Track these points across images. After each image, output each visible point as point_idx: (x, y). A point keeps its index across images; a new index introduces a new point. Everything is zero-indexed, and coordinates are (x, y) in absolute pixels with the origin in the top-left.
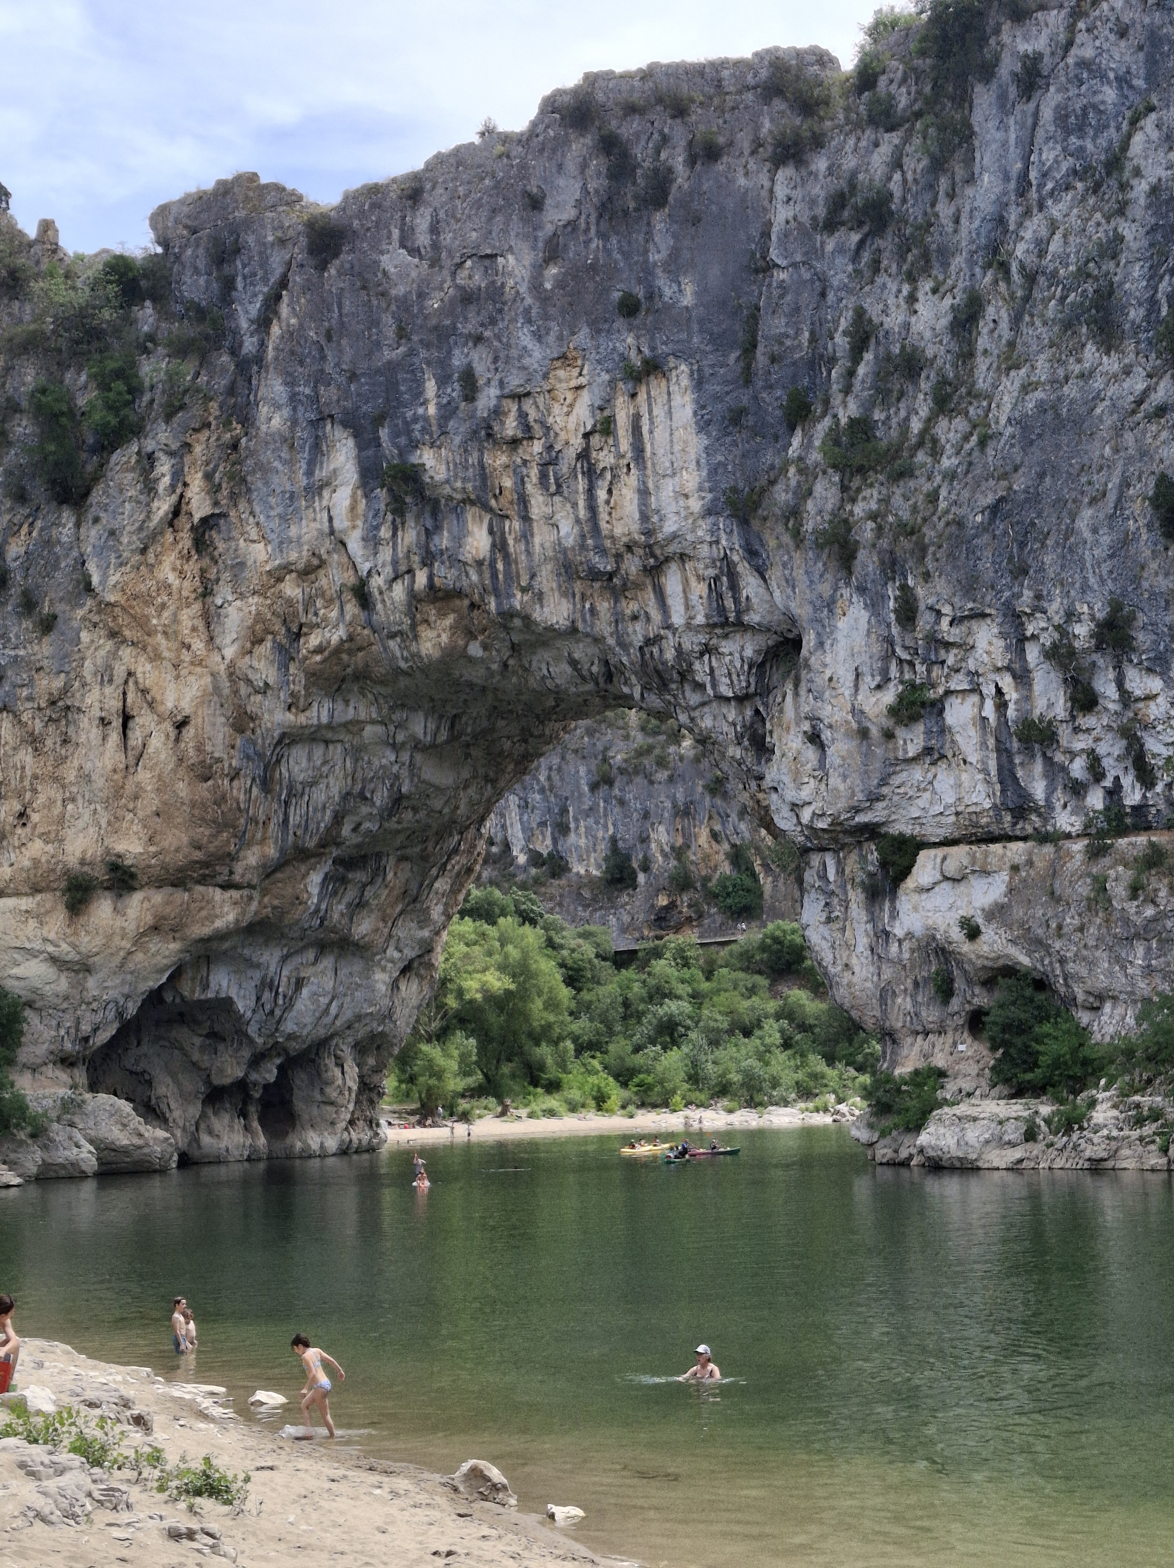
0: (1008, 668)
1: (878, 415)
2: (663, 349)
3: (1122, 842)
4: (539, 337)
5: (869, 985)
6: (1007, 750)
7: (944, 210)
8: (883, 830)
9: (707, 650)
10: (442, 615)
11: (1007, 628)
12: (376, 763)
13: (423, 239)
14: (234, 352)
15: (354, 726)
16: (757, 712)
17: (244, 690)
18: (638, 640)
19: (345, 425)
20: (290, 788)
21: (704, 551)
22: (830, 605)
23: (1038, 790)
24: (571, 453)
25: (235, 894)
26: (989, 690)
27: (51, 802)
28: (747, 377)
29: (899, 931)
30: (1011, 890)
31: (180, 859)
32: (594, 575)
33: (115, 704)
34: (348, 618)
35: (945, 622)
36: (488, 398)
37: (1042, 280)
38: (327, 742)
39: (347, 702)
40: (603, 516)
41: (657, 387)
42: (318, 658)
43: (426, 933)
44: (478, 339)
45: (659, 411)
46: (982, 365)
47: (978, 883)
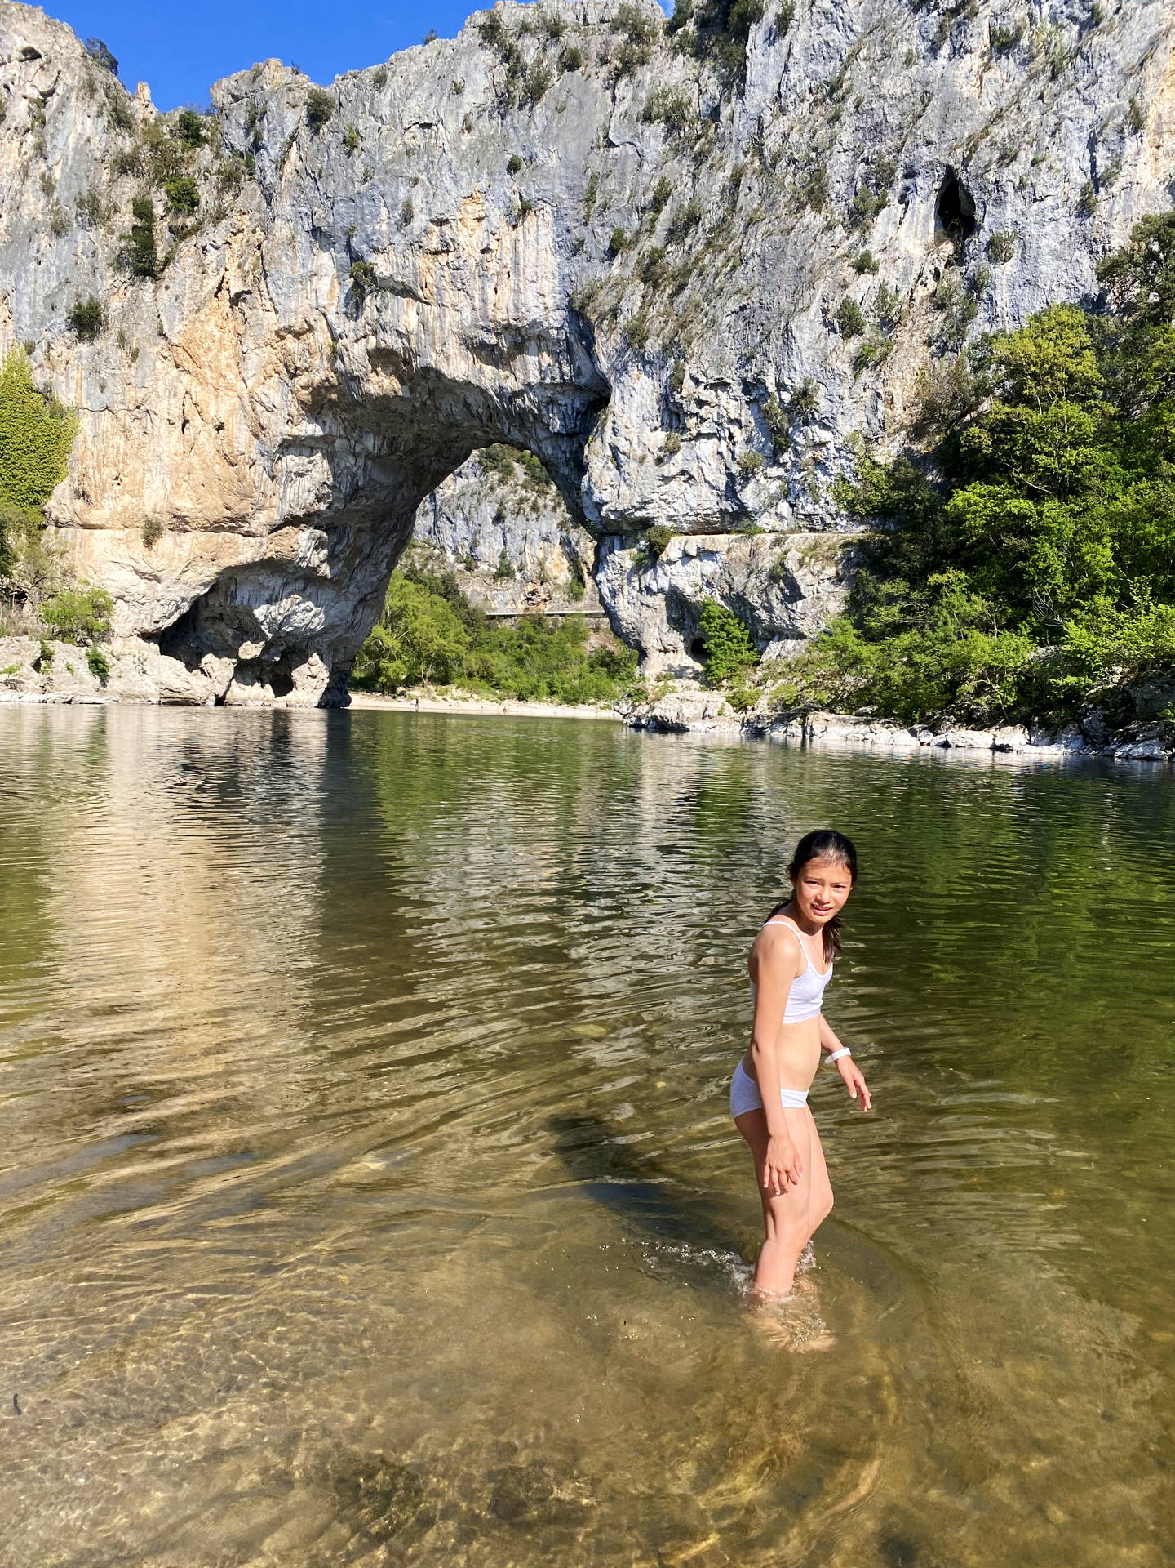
1: (670, 248)
2: (535, 195)
3: (797, 537)
4: (454, 181)
5: (634, 619)
6: (731, 475)
7: (724, 111)
8: (651, 523)
9: (551, 401)
10: (385, 367)
11: (739, 394)
13: (385, 109)
14: (260, 183)
15: (328, 438)
16: (580, 443)
17: (259, 408)
18: (508, 392)
19: (329, 235)
20: (288, 476)
21: (554, 334)
22: (629, 372)
23: (748, 501)
24: (472, 263)
25: (252, 540)
26: (724, 434)
27: (135, 471)
28: (587, 218)
29: (655, 587)
30: (725, 564)
31: (217, 515)
32: (482, 347)
33: (177, 412)
34: (325, 366)
35: (702, 386)
36: (420, 221)
37: (782, 162)
38: (311, 449)
39: (325, 423)
40: (490, 306)
41: (531, 219)
42: (307, 391)
43: (375, 579)
44: (416, 180)
45: (531, 238)
46: (739, 217)
47: (706, 559)
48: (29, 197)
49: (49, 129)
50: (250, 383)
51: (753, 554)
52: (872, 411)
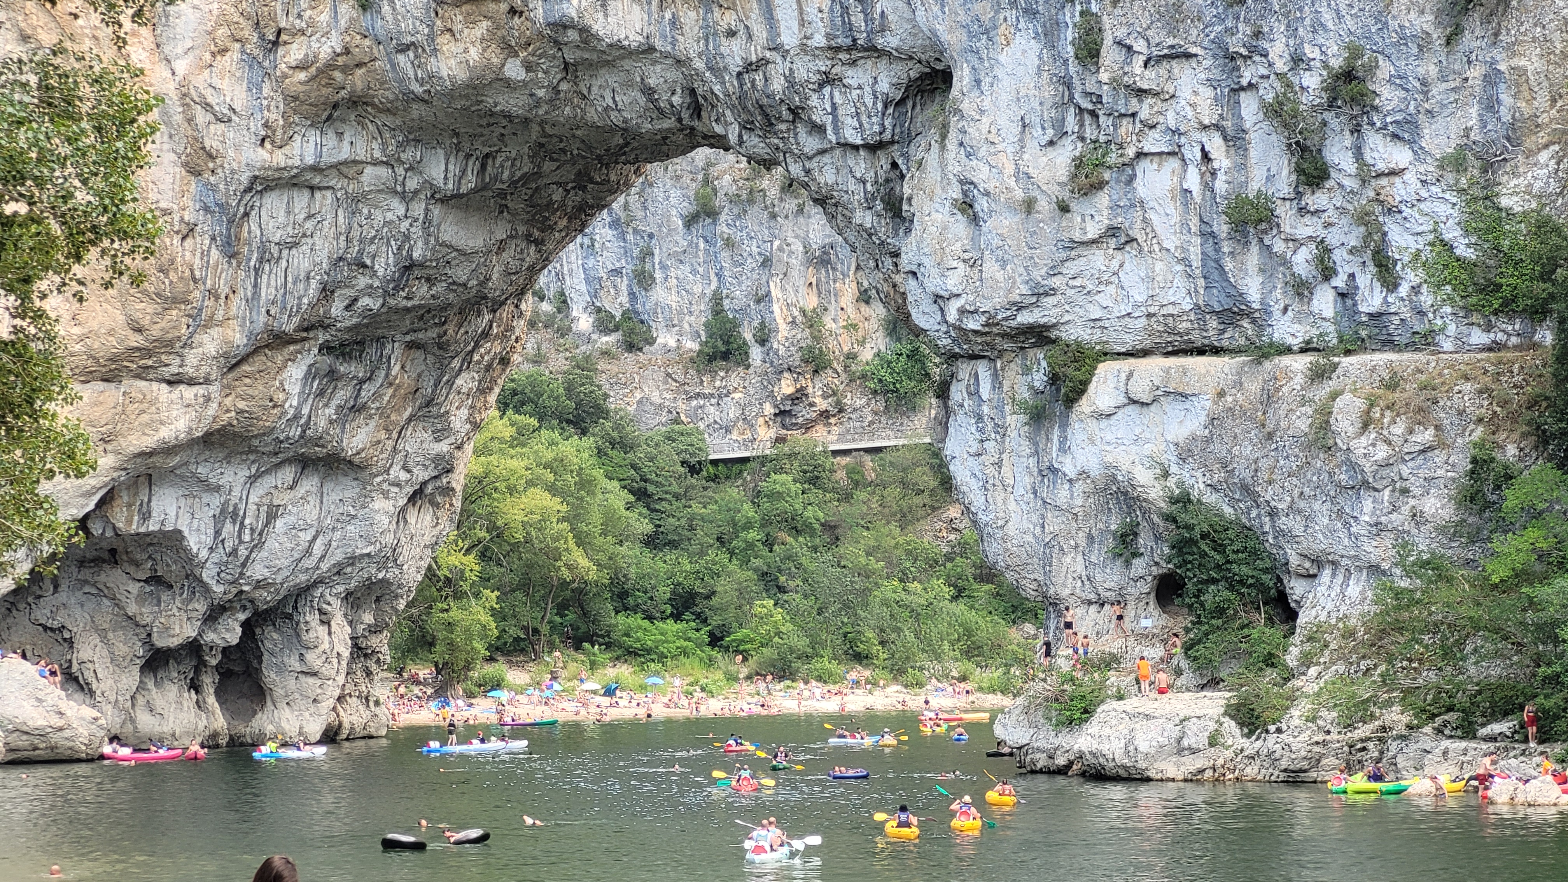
0: (1217, 127)
3: (1353, 361)
5: (1029, 538)
6: (1213, 235)
8: (1053, 334)
9: (827, 80)
10: (470, 21)
11: (1216, 74)
12: (379, 217)
15: (347, 167)
16: (895, 165)
17: (201, 117)
18: (735, 63)
20: (263, 249)
22: (988, 31)
23: (1252, 288)
25: (188, 393)
26: (1193, 154)
29: (1070, 470)
30: (1212, 420)
31: (113, 345)
34: (343, 23)
35: (1139, 61)
38: (312, 189)
39: (340, 135)
42: (302, 76)
43: (443, 447)
47: (1172, 409)
50: (181, 66)
51: (1269, 398)
52: (1491, 105)
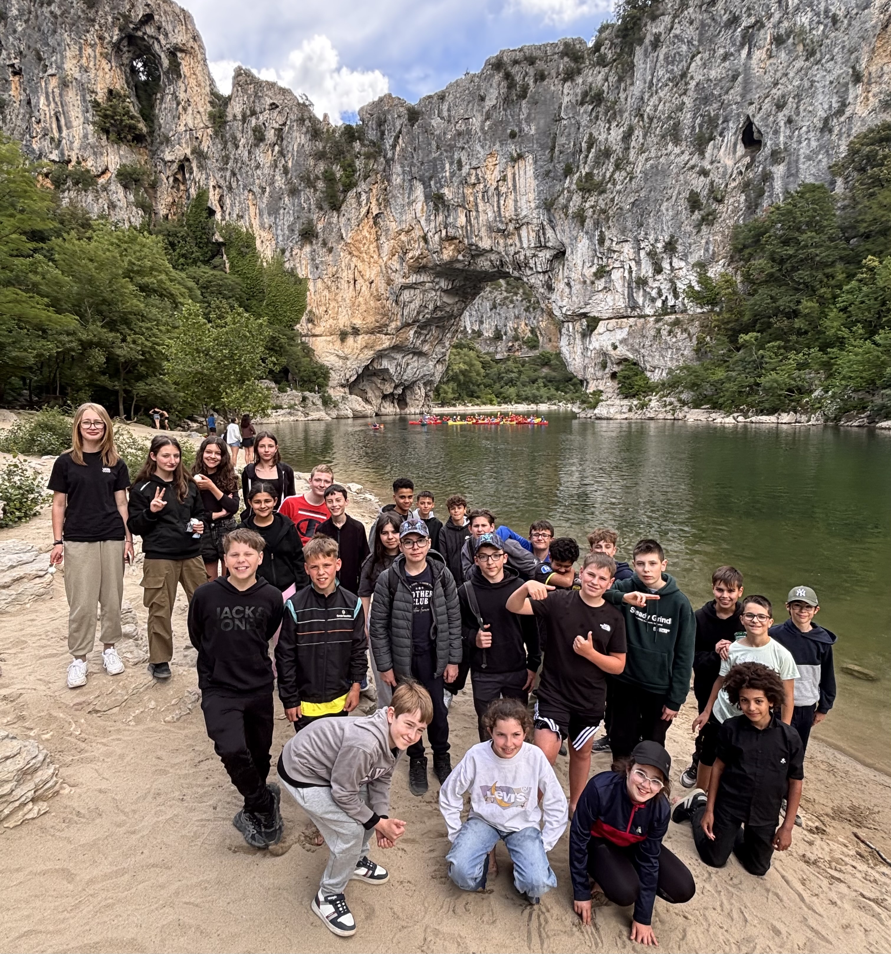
0: (634, 259)
1: (595, 172)
2: (524, 150)
3: (667, 317)
4: (482, 147)
5: (581, 365)
6: (631, 287)
7: (622, 96)
8: (589, 315)
9: (534, 256)
10: (450, 245)
11: (635, 245)
12: (430, 295)
13: (445, 114)
14: (385, 157)
15: (423, 283)
16: (550, 276)
17: (390, 271)
18: (512, 253)
19: (420, 180)
20: (404, 303)
21: (535, 221)
22: (576, 238)
23: (640, 301)
24: (493, 188)
25: (389, 337)
26: (627, 267)
27: (335, 307)
28: (552, 159)
29: (591, 347)
30: (629, 334)
31: (373, 325)
32: (499, 231)
33: (351, 276)
34: (421, 247)
35: (615, 243)
36: (465, 170)
37: (655, 121)
38: (415, 288)
39: (421, 275)
40: (502, 210)
41: (521, 163)
42: (412, 261)
43: (444, 350)
44: (463, 148)
45: (522, 172)
46: (632, 152)
47: (618, 332)
48: (278, 177)
49: (285, 143)
50: (385, 259)
51: (644, 328)
52: (707, 250)
